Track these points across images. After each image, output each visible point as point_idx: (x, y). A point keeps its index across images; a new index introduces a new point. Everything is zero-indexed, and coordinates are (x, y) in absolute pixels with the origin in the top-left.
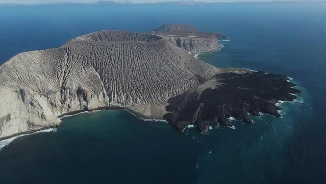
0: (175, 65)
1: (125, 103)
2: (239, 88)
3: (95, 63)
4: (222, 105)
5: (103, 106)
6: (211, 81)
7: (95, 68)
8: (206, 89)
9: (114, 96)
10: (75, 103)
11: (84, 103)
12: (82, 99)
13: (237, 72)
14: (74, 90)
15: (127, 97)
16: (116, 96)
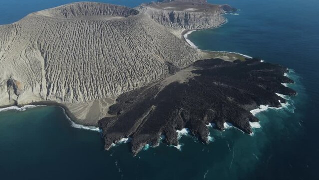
0: (141, 50)
1: (64, 99)
2: (215, 83)
3: (42, 44)
4: (179, 109)
5: (38, 101)
6: (185, 70)
7: (41, 51)
8: (171, 84)
9: (53, 89)
10: (3, 96)
11: (14, 97)
12: (12, 91)
13: (226, 58)
14: (4, 81)
15: (68, 91)
16: (55, 88)
